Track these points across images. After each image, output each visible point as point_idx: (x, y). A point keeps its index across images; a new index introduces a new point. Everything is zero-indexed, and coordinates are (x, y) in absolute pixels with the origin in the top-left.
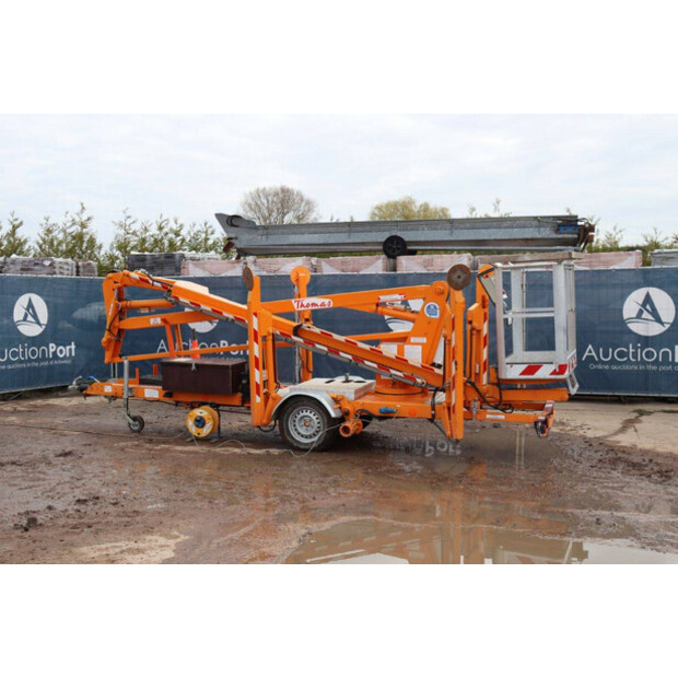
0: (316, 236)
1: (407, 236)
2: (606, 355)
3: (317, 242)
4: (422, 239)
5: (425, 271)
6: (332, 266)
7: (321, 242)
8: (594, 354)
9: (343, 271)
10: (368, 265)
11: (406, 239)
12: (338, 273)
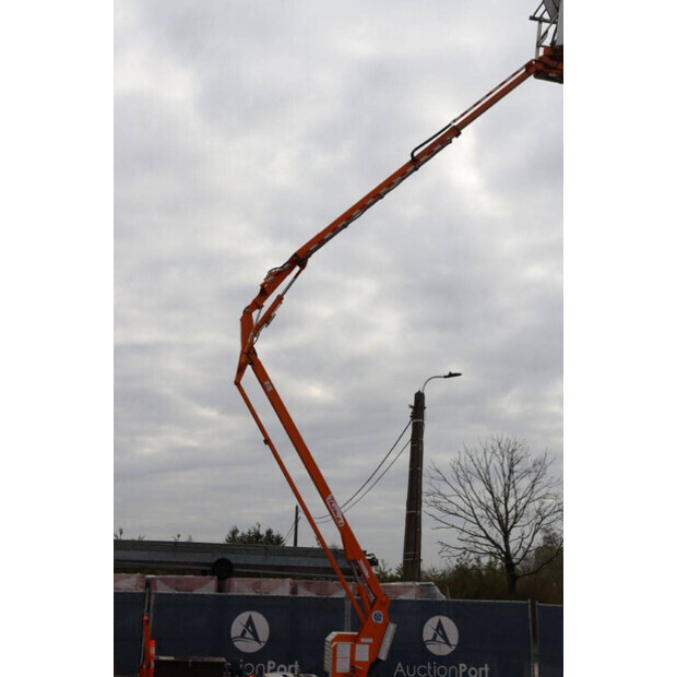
0: (142, 552)
1: (233, 559)
2: (411, 673)
3: (143, 559)
4: (242, 562)
5: (252, 594)
6: (166, 584)
7: (147, 559)
8: (402, 670)
9: (177, 589)
10: (202, 585)
11: (233, 562)
12: (171, 592)
